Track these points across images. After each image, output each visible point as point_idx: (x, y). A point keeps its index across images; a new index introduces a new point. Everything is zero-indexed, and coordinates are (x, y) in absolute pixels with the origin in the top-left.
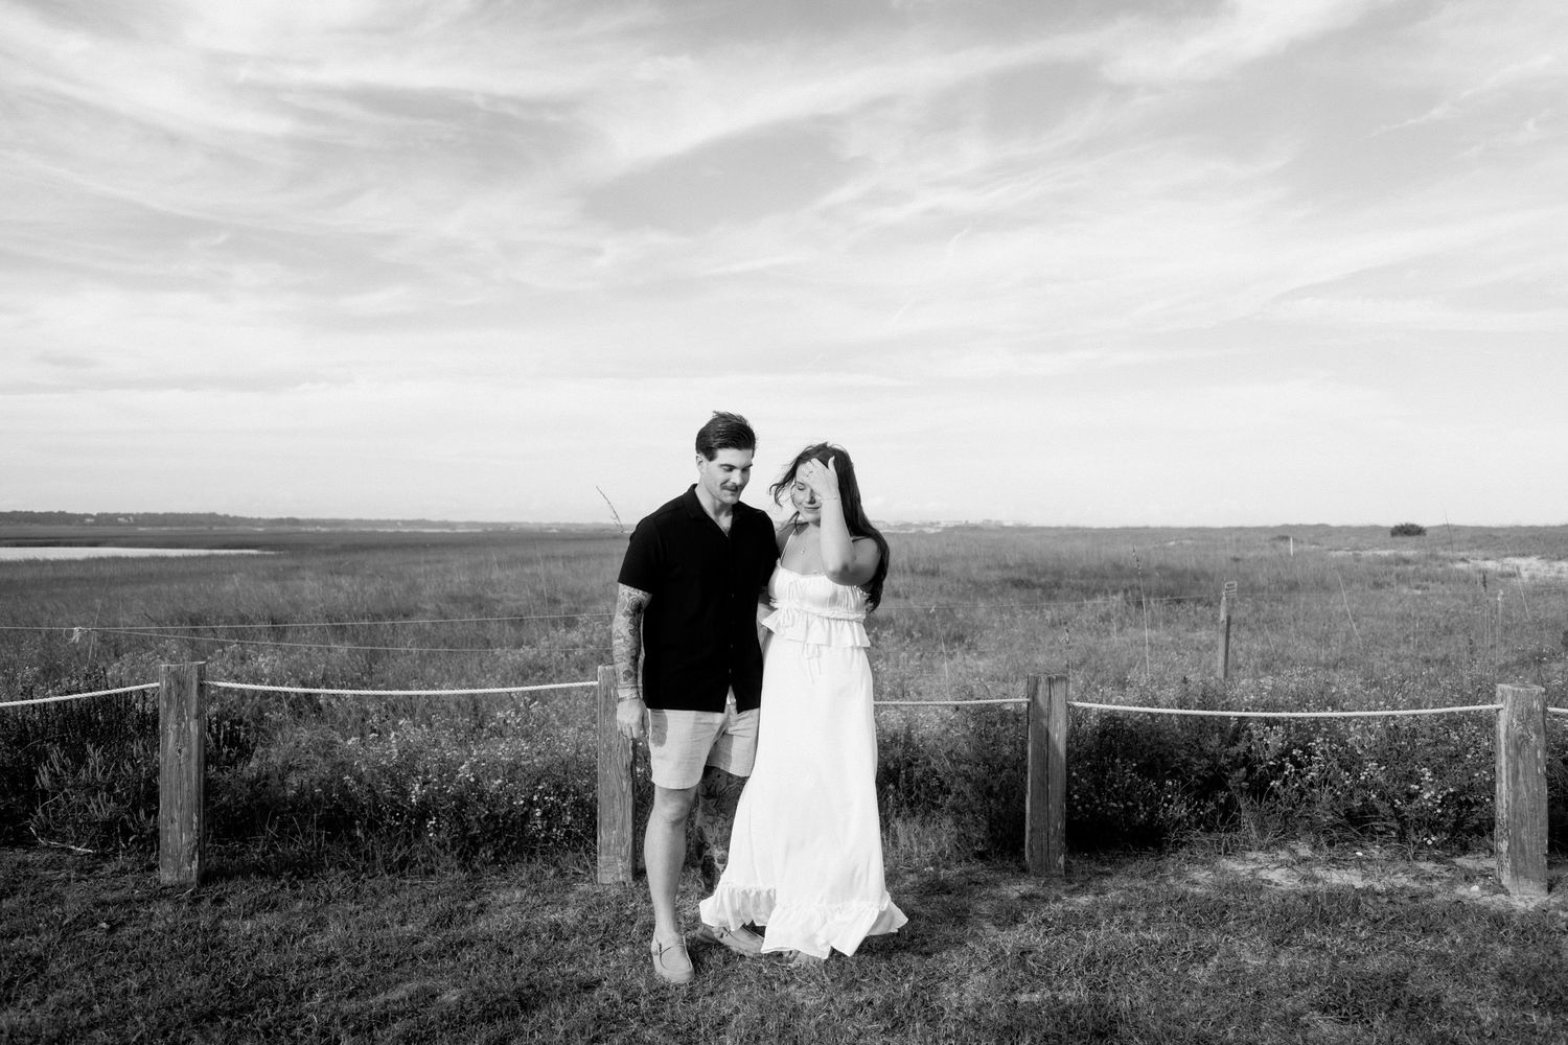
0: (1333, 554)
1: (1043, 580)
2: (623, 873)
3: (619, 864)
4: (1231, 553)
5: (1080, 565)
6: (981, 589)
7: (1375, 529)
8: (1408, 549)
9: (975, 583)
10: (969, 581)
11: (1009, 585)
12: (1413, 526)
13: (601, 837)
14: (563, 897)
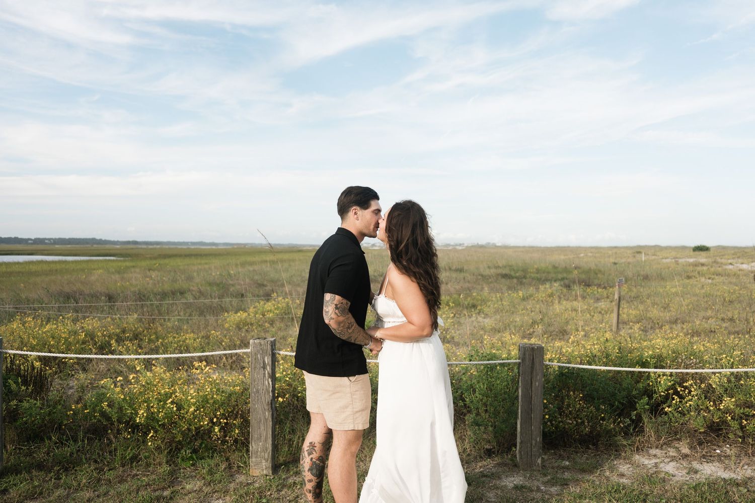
0: (664, 261)
1: (517, 274)
2: (266, 469)
3: (264, 464)
4: (612, 260)
5: (536, 266)
7: (684, 248)
8: (702, 258)
9: (482, 276)
10: (480, 275)
11: (500, 277)
12: (704, 246)
13: (252, 447)
14: (226, 486)
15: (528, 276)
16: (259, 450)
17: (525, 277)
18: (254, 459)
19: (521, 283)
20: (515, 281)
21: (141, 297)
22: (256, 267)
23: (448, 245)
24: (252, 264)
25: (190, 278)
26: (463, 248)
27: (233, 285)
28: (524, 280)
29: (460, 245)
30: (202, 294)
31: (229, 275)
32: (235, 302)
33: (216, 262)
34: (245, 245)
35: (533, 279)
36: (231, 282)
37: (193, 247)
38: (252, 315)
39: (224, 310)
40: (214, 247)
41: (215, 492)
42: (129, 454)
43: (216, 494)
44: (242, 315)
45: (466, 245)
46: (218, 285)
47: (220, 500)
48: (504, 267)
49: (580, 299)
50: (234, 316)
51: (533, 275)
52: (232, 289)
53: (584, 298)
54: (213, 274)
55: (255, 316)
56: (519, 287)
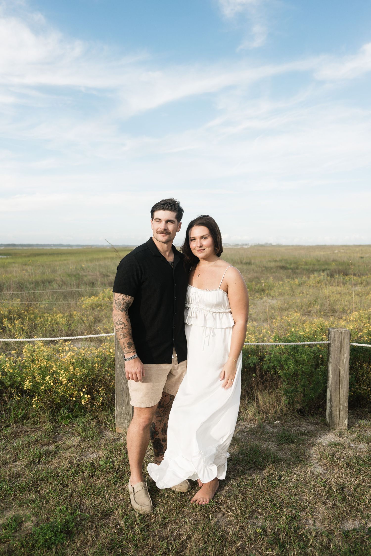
1: (292, 266)
3: (126, 423)
5: (304, 260)
6: (268, 269)
9: (266, 267)
10: (263, 267)
11: (279, 268)
13: (117, 410)
14: (98, 442)
15: (299, 267)
16: (123, 412)
17: (297, 268)
18: (118, 420)
19: (295, 273)
20: (290, 271)
21: (21, 286)
22: (102, 263)
23: (237, 245)
24: (98, 260)
25: (54, 271)
26: (249, 247)
27: (86, 276)
28: (297, 271)
29: (246, 245)
30: (64, 283)
31: (82, 269)
32: (88, 289)
33: (72, 259)
34: (92, 246)
35: (303, 269)
36: (84, 274)
37: (54, 248)
38: (101, 298)
39: (80, 295)
40: (69, 248)
41: (90, 447)
42: (20, 414)
43: (91, 449)
44: (94, 299)
45: (250, 244)
46: (75, 276)
47: (94, 454)
48: (281, 261)
49: (341, 284)
50: (88, 300)
51: (303, 267)
52: (85, 279)
53: (344, 284)
54: (71, 268)
55: (103, 299)
56: (294, 276)
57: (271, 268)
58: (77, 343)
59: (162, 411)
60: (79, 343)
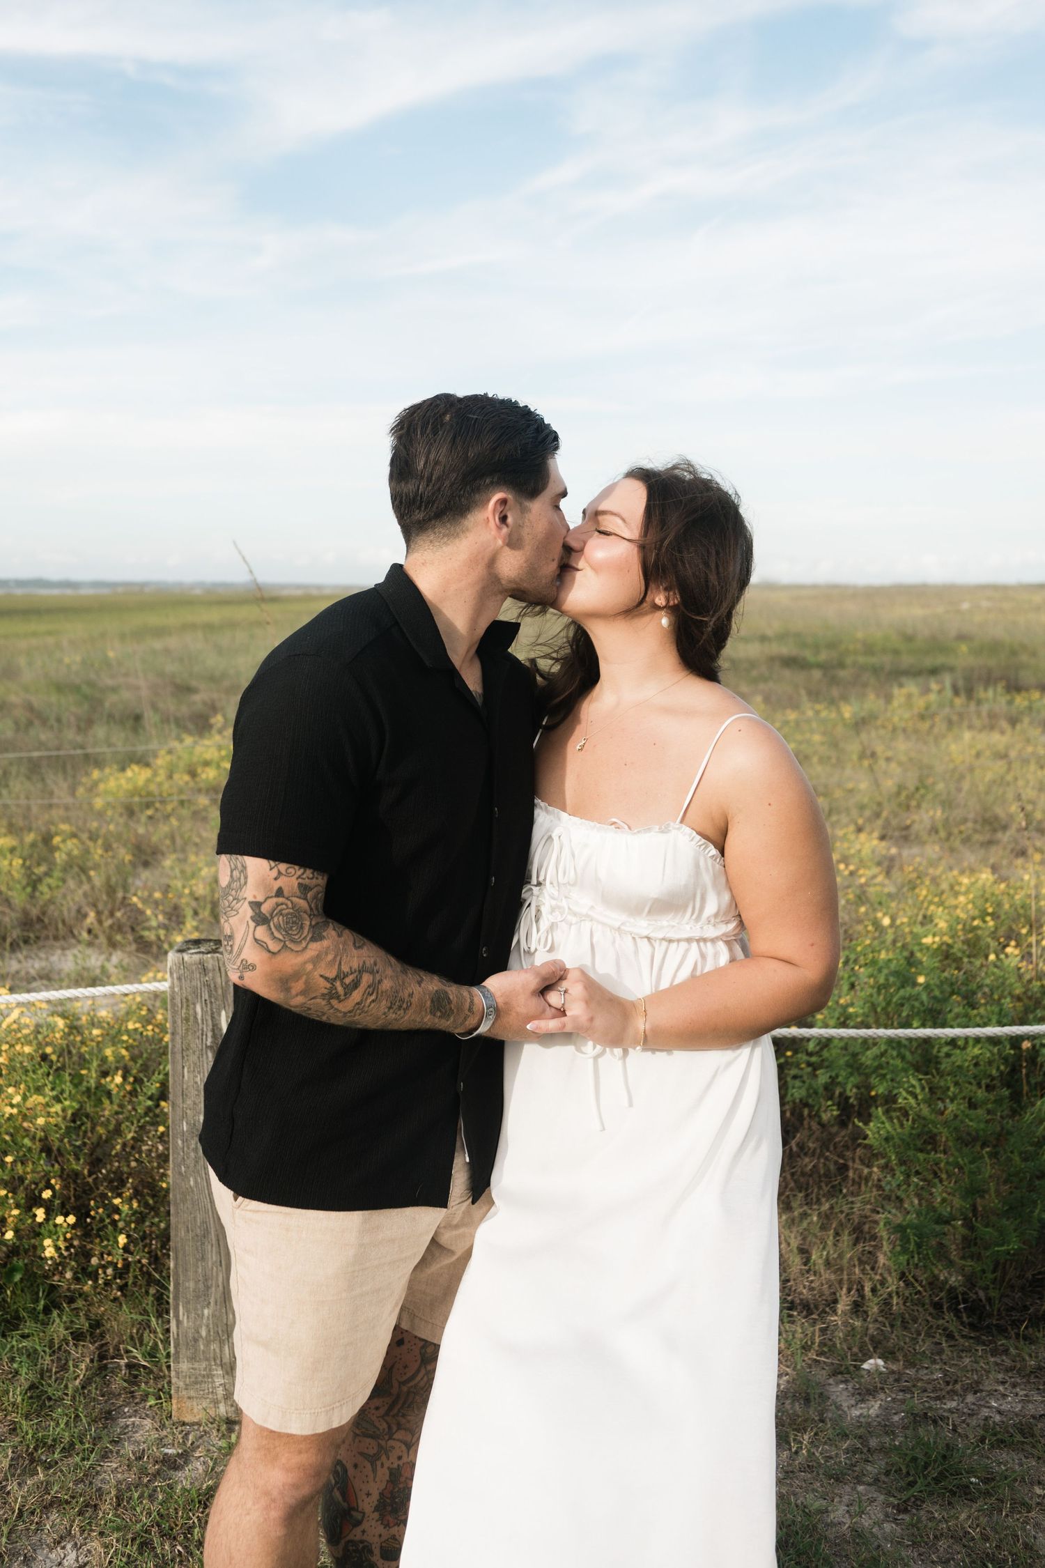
1: (822, 657)
2: (226, 1398)
3: (219, 1381)
11: (778, 664)
13: (179, 1323)
14: (90, 1474)
15: (848, 662)
16: (204, 1333)
17: (841, 665)
18: (184, 1366)
19: (834, 681)
20: (817, 674)
22: (173, 642)
24: (160, 632)
27: (114, 690)
28: (842, 674)
30: (36, 716)
31: (107, 663)
32: (120, 740)
33: (76, 629)
35: (863, 668)
36: (109, 682)
38: (162, 776)
40: (69, 592)
41: (51, 1504)
43: (54, 1516)
44: (137, 776)
46: (76, 689)
47: (69, 1546)
48: (782, 637)
49: (1004, 724)
50: (117, 779)
51: (861, 660)
52: (110, 700)
53: (1013, 721)
54: (67, 660)
55: (170, 777)
56: (835, 692)
57: (752, 664)
58: (59, 952)
59: (382, 1411)
60: (68, 952)
